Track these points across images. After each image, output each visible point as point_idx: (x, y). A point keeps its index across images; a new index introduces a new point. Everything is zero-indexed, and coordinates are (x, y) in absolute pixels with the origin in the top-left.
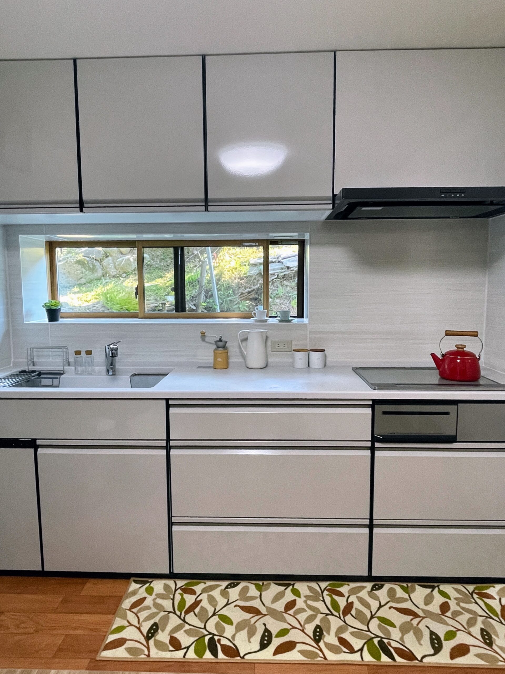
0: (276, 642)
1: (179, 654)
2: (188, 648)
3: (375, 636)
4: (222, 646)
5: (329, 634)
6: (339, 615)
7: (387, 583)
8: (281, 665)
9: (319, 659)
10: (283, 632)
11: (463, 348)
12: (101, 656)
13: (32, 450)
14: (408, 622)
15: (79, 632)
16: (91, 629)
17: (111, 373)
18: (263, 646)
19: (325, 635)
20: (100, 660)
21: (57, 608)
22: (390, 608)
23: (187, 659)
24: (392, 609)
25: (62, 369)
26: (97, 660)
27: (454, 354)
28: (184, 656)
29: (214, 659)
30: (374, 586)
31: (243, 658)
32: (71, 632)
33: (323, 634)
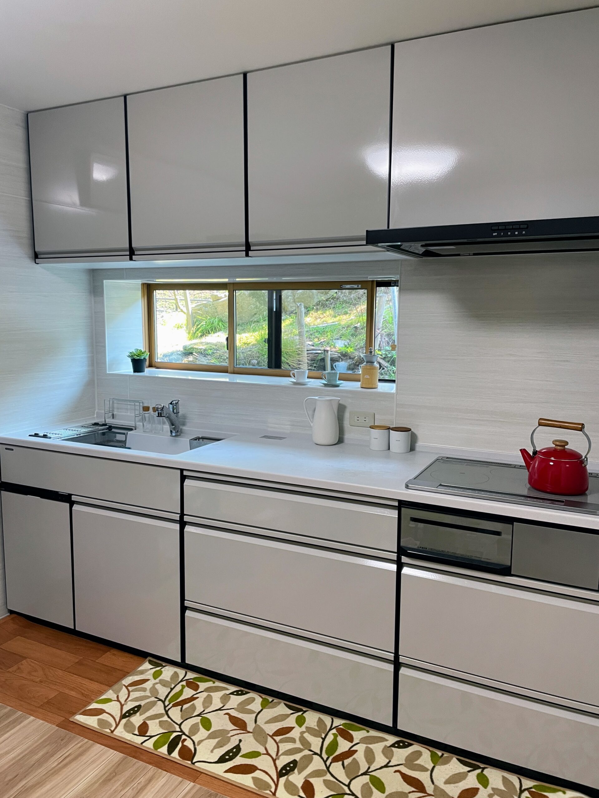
0: (238, 761)
1: (139, 740)
2: (151, 737)
3: (351, 793)
4: (184, 747)
5: (299, 773)
6: (328, 758)
7: (417, 743)
8: (226, 784)
9: (268, 792)
10: (255, 754)
11: (564, 446)
12: (75, 718)
13: (67, 505)
14: (405, 793)
15: (73, 693)
16: (83, 694)
17: (174, 434)
18: (222, 760)
19: (294, 773)
20: (72, 721)
21: (69, 668)
22: (396, 771)
23: (144, 746)
24: (398, 773)
25: (134, 426)
26: (70, 721)
27: (549, 453)
28: (142, 743)
29: (166, 755)
30: (397, 742)
31: (194, 764)
32: (67, 691)
33: (294, 770)
